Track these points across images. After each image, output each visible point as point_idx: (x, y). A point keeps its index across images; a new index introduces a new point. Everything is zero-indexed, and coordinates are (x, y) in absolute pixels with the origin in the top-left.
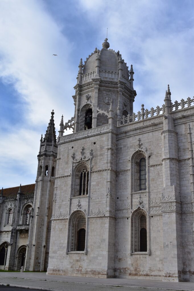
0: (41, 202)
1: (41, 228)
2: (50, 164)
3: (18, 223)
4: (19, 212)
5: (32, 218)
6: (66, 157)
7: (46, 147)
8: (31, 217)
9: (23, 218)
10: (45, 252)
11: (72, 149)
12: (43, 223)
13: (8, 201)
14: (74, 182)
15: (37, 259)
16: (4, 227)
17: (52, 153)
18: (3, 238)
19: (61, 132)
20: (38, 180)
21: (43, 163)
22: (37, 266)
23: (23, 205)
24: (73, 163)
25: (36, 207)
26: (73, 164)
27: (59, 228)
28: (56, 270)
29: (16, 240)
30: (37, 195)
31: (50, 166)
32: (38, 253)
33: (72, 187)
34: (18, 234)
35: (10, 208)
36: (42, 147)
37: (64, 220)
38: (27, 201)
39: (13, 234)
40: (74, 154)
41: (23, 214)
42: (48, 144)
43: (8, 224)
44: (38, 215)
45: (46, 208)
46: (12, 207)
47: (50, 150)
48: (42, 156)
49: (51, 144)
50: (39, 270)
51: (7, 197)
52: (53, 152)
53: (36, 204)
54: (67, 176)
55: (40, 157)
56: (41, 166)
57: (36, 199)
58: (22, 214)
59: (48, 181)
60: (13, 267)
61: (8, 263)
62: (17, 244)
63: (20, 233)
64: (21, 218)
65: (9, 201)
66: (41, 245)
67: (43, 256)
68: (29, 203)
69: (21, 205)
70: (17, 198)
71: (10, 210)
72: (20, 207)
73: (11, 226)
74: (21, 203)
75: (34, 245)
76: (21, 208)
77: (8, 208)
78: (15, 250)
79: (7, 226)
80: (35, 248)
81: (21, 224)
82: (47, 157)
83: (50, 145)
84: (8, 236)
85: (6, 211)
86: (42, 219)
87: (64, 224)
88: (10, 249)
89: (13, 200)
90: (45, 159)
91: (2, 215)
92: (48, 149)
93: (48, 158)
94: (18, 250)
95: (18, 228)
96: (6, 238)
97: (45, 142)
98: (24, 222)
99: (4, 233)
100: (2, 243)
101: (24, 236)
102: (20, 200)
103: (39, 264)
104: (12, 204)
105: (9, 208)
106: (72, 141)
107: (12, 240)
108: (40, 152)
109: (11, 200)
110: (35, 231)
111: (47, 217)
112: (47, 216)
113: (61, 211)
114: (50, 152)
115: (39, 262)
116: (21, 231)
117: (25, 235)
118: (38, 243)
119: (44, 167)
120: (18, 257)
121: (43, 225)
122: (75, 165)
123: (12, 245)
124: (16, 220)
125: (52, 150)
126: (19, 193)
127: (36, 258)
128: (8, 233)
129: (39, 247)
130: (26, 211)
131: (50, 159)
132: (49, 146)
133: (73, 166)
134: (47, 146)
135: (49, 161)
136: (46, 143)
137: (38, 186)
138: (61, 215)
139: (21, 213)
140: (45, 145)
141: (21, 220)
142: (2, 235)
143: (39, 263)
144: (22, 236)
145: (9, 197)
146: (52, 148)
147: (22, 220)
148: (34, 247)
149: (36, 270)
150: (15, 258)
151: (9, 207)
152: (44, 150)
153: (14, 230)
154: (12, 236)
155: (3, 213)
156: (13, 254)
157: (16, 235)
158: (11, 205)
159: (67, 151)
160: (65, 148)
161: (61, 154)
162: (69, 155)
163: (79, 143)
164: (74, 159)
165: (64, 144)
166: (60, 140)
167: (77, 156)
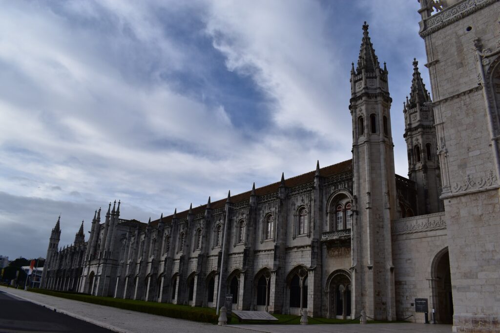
0: (372, 183)
1: (378, 232)
2: (379, 112)
3: (322, 231)
4: (321, 209)
5: (357, 214)
6: (456, 53)
7: (366, 81)
8: (355, 213)
9: (331, 220)
10: (394, 281)
11: (467, 32)
12: (381, 224)
13: (296, 194)
14: (494, 101)
15: (378, 295)
16: (294, 239)
17: (378, 91)
18: (294, 260)
19: (426, 12)
20: (359, 144)
21: (364, 112)
22: (380, 309)
23: (328, 197)
24: (481, 60)
25: (361, 193)
26: (482, 62)
27: (473, 215)
28: (485, 322)
29: (322, 262)
30: (361, 170)
31: (380, 115)
32: (379, 283)
33: (492, 113)
34: (325, 251)
35: (301, 206)
36: (357, 84)
37: (486, 194)
38: (335, 189)
39: (316, 250)
40: (479, 40)
41: (330, 213)
42: (368, 75)
43: (300, 234)
44: (370, 207)
45: (383, 194)
46: (305, 203)
47: (375, 87)
48: (359, 99)
49: (374, 75)
50: (384, 317)
51: (293, 188)
52: (380, 88)
53: (362, 188)
54: (471, 91)
55: (356, 101)
56: (361, 116)
57: (359, 179)
58: (327, 213)
59: (379, 142)
60: (321, 311)
61: (313, 303)
62: (325, 269)
63: (329, 248)
64: (326, 221)
65: (298, 193)
66: (384, 267)
67: (392, 290)
68: (340, 191)
69: (324, 197)
70: (315, 185)
71: (301, 209)
72: (321, 201)
73: (307, 236)
74: (324, 194)
75: (370, 268)
76: (325, 202)
77: (296, 206)
78: (321, 279)
79: (299, 238)
80: (372, 273)
81: (328, 231)
82: (371, 99)
83: (373, 78)
84: (302, 255)
85: (293, 212)
86: (378, 217)
87: (485, 202)
88: (313, 278)
89: (305, 192)
90: (367, 103)
91: (287, 220)
92: (370, 84)
93: (373, 100)
94: (328, 279)
95: (324, 238)
96: (300, 259)
97: (363, 74)
98: (333, 227)
99: (295, 250)
100: (293, 267)
101: (336, 253)
102: (320, 189)
103: (384, 307)
104: (305, 198)
105: (299, 205)
106: (464, 16)
107: (315, 260)
108: (354, 93)
109: (302, 191)
110: (369, 240)
111: (388, 211)
112: (390, 209)
113: (468, 173)
114: (376, 89)
115: (384, 301)
116: (331, 244)
117: (339, 251)
118: (377, 263)
119: (367, 117)
120: (330, 293)
121: (382, 227)
122: (487, 63)
123: (315, 269)
124: (318, 224)
125: (378, 86)
126: (317, 176)
127: (377, 293)
128: (302, 249)
129: (380, 272)
130: (334, 206)
131: (377, 102)
132: (371, 79)
133: (483, 66)
134: (368, 80)
135: (376, 106)
136: (365, 74)
137: (360, 153)
138: (472, 183)
139: (326, 211)
140: (363, 78)
141: (327, 224)
142: (291, 253)
143: (384, 304)
144: (332, 253)
145: (297, 187)
146: (377, 83)
147: (330, 224)
148: (370, 270)
149: (379, 317)
150: (323, 293)
151: (299, 203)
152: (363, 86)
153: (317, 242)
154: (313, 254)
155: (288, 215)
156: (318, 287)
157: (320, 252)
158: (302, 200)
159: (454, 40)
160: (445, 38)
161: (437, 52)
162: (464, 47)
163: (486, 14)
164: (484, 50)
165: (440, 31)
166: (428, 26)
167: (488, 40)
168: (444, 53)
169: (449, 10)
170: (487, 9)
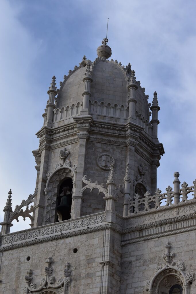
6: (14, 279)
11: (26, 261)
19: (6, 226)
24: (28, 293)
40: (31, 273)
106: (27, 245)
159: (16, 265)
160: (11, 260)
161: (3, 273)
162: (21, 275)
163: (42, 249)
164: (31, 284)
165: (10, 251)
166: (3, 243)
167: (37, 276)
168: (7, 275)
169: (20, 234)
170: (43, 245)
